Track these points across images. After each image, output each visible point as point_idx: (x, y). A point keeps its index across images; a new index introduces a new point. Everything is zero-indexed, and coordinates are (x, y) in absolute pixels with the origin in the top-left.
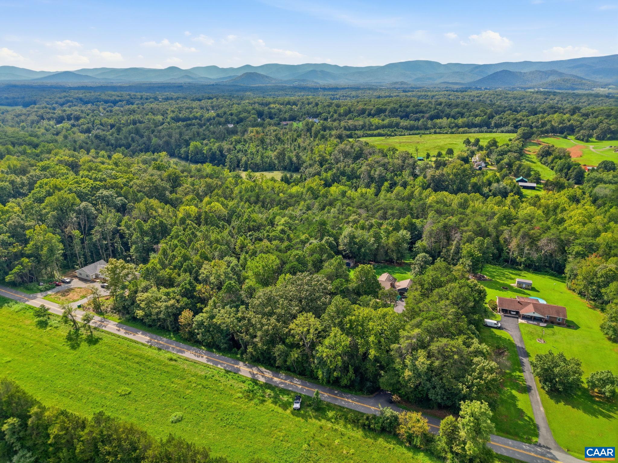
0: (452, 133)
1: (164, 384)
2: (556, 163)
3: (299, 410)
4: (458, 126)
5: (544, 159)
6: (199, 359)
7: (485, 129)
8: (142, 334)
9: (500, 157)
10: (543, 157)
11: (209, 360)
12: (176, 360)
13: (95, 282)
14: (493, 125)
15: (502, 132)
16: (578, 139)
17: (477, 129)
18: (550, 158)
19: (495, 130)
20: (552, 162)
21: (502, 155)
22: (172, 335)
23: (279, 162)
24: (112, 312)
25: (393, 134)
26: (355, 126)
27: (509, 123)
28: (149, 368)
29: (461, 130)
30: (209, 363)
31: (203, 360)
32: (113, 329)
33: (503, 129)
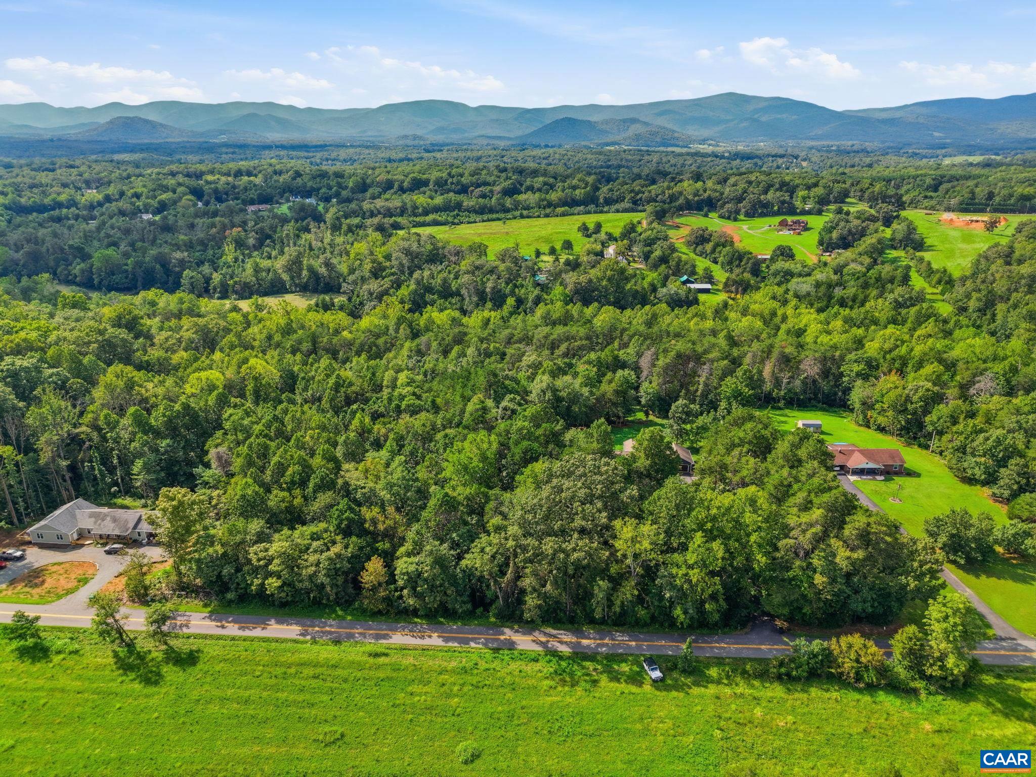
0: (547, 216)
1: (398, 702)
2: (720, 252)
3: (662, 680)
4: (550, 205)
5: (700, 248)
6: (427, 642)
7: (592, 207)
8: (279, 622)
9: (648, 248)
10: (697, 244)
11: (447, 640)
12: (386, 655)
13: (83, 545)
14: (601, 200)
15: (618, 211)
16: (722, 217)
17: (582, 208)
18: (709, 247)
19: (606, 209)
20: (713, 251)
21: (650, 245)
22: (340, 613)
23: (292, 278)
24: (179, 596)
25: (456, 221)
26: (389, 209)
27: (624, 198)
28: (345, 681)
29: (560, 210)
30: (450, 644)
31: (435, 640)
32: (209, 627)
33: (617, 206)
